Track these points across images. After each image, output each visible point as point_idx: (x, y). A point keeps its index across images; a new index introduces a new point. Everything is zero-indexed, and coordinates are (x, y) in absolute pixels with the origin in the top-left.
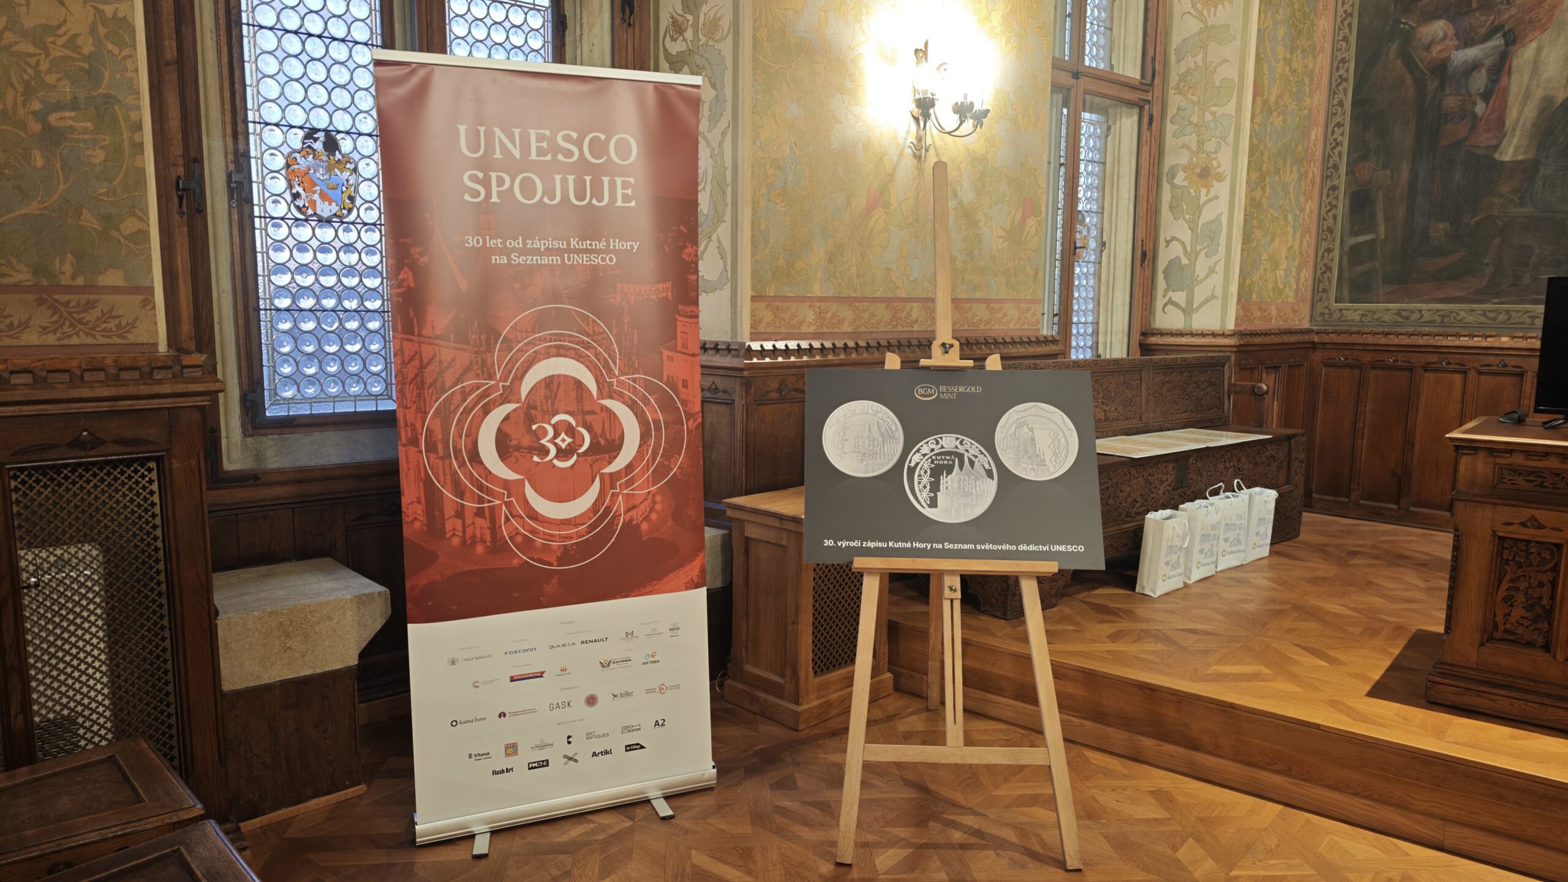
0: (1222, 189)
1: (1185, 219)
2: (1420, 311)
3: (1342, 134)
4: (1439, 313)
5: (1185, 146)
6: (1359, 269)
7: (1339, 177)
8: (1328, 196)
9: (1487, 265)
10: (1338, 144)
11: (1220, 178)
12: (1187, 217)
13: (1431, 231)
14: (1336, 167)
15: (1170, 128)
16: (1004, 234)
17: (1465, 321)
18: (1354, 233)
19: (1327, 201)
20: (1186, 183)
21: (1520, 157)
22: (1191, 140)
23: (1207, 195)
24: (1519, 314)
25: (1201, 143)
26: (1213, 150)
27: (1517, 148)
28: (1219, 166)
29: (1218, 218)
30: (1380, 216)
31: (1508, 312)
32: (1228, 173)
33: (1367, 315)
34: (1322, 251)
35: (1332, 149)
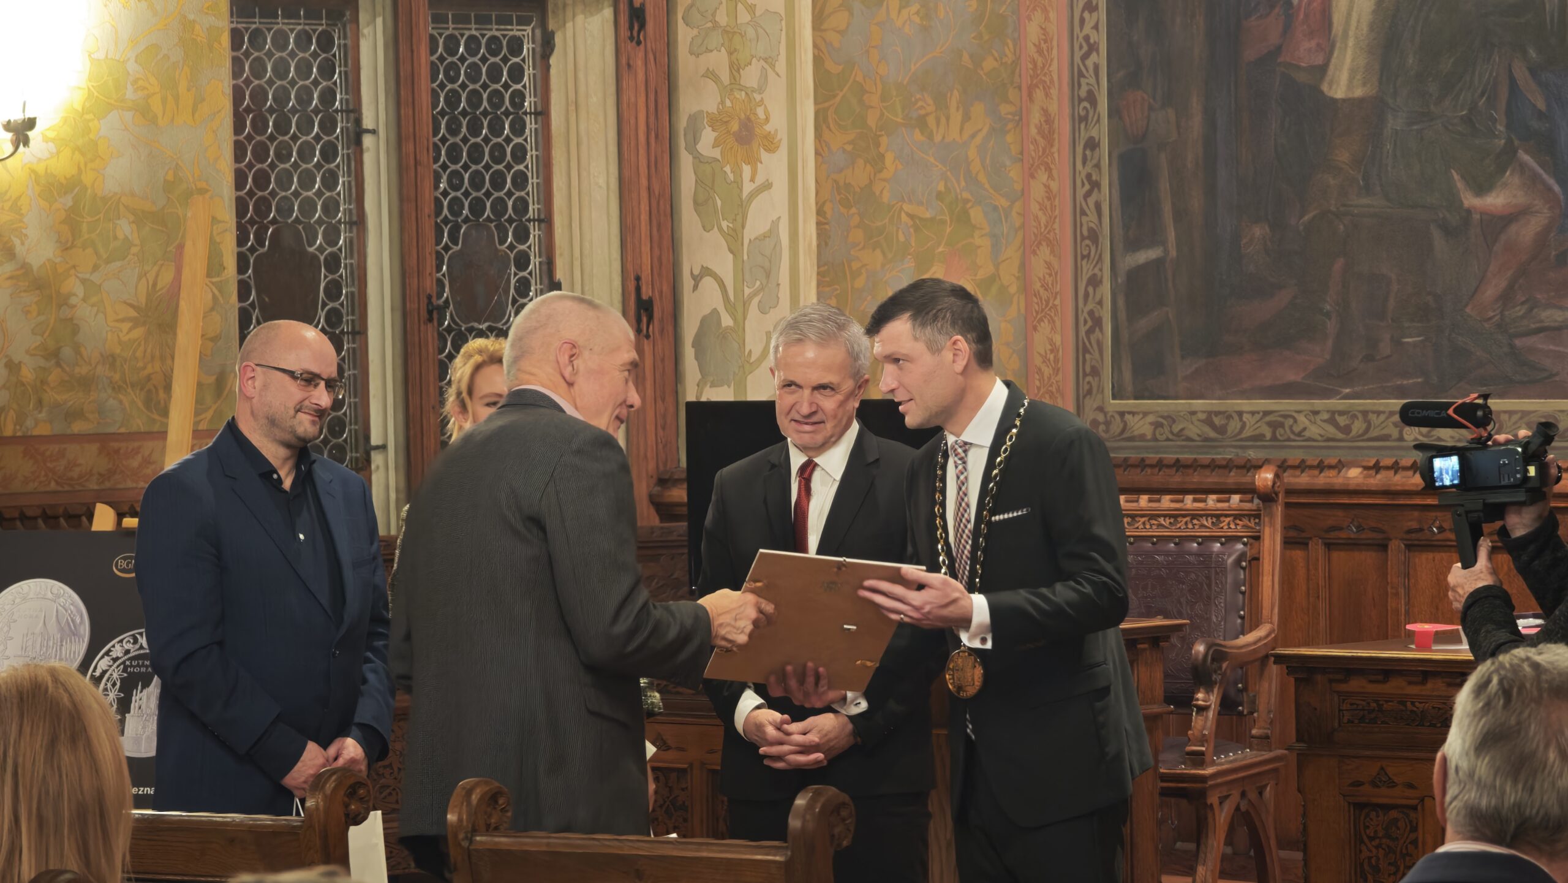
0: (774, 166)
1: (720, 229)
2: (1240, 414)
3: (1096, 27)
4: (1268, 419)
5: (711, 75)
6: (1144, 324)
7: (1098, 120)
8: (1084, 163)
9: (1328, 315)
10: (1093, 48)
11: (770, 144)
12: (724, 224)
13: (1244, 241)
14: (1091, 98)
15: (684, 35)
16: (133, 313)
17: (1307, 434)
18: (1133, 245)
19: (1083, 175)
20: (716, 153)
21: (1358, 93)
22: (718, 60)
23: (752, 180)
24: (1382, 417)
25: (735, 68)
26: (755, 86)
27: (1353, 72)
28: (767, 120)
29: (772, 233)
30: (1167, 209)
31: (1365, 413)
32: (783, 136)
33: (1161, 425)
34: (1084, 282)
35: (1085, 57)
